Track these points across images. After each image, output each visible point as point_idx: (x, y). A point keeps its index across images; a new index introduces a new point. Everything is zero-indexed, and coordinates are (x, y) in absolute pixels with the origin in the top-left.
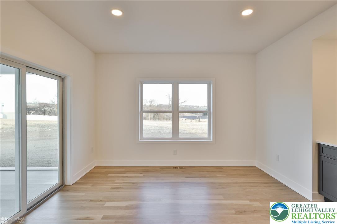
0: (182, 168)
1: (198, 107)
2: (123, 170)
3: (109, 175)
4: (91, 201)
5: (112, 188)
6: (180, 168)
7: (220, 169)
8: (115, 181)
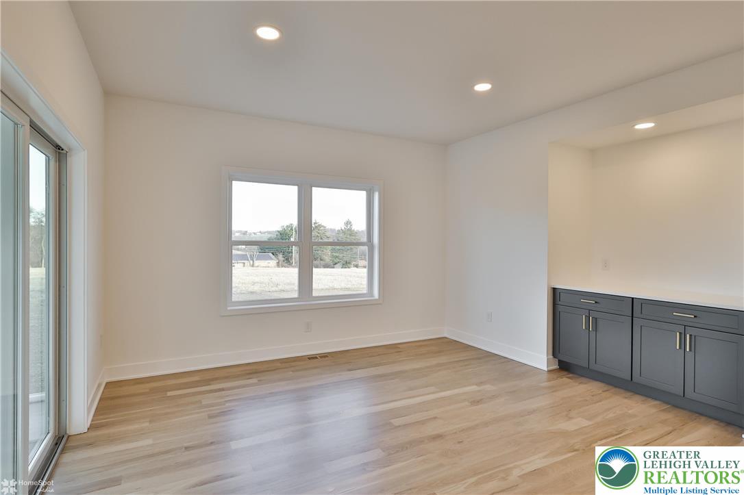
0: (325, 357)
1: (245, 233)
2: (196, 378)
3: (169, 394)
4: (187, 448)
5: (210, 417)
6: (321, 357)
7: (395, 348)
8: (203, 403)
